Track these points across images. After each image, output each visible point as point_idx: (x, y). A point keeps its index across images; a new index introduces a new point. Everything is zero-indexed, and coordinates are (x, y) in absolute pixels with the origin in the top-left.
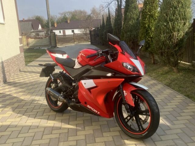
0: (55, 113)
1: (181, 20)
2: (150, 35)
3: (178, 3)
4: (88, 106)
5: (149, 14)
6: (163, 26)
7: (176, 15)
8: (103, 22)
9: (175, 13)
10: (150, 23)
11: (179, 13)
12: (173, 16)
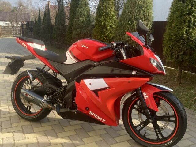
0: (28, 123)
1: (145, 20)
2: (105, 34)
3: (143, 3)
4: (91, 113)
5: (105, 12)
6: (127, 25)
7: (141, 15)
8: (39, 16)
9: (140, 12)
10: (105, 22)
11: (144, 13)
12: (138, 15)
